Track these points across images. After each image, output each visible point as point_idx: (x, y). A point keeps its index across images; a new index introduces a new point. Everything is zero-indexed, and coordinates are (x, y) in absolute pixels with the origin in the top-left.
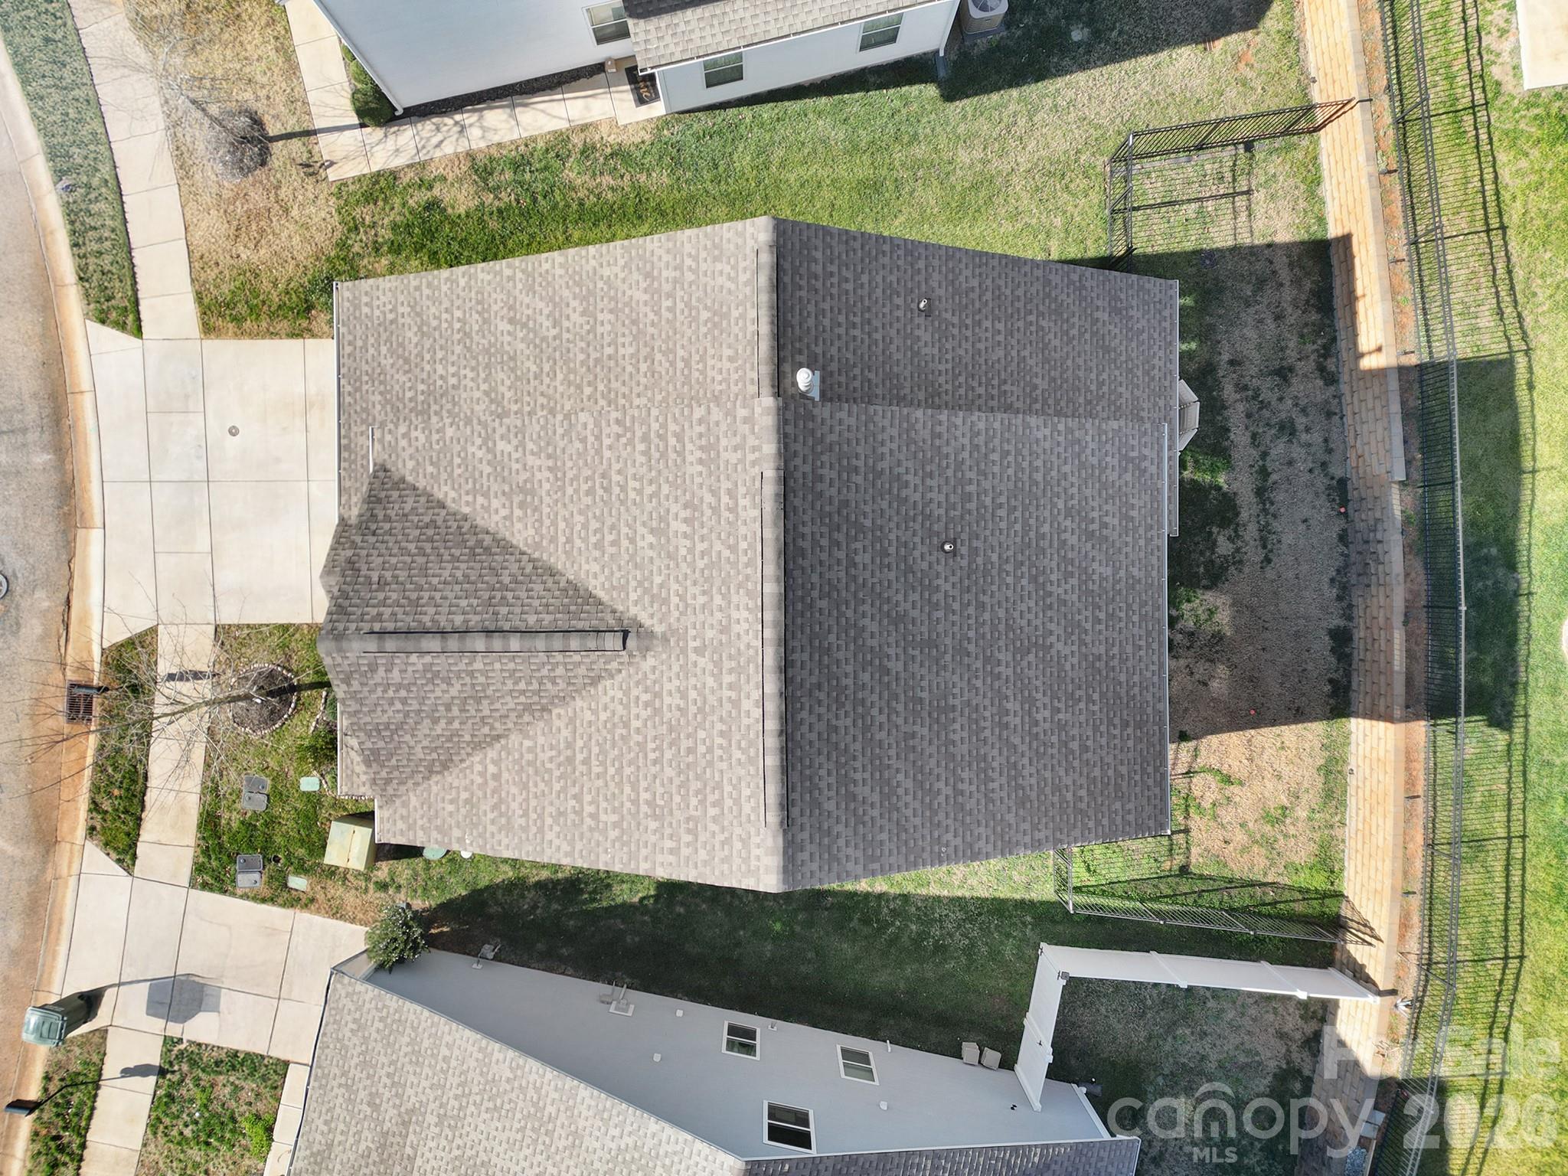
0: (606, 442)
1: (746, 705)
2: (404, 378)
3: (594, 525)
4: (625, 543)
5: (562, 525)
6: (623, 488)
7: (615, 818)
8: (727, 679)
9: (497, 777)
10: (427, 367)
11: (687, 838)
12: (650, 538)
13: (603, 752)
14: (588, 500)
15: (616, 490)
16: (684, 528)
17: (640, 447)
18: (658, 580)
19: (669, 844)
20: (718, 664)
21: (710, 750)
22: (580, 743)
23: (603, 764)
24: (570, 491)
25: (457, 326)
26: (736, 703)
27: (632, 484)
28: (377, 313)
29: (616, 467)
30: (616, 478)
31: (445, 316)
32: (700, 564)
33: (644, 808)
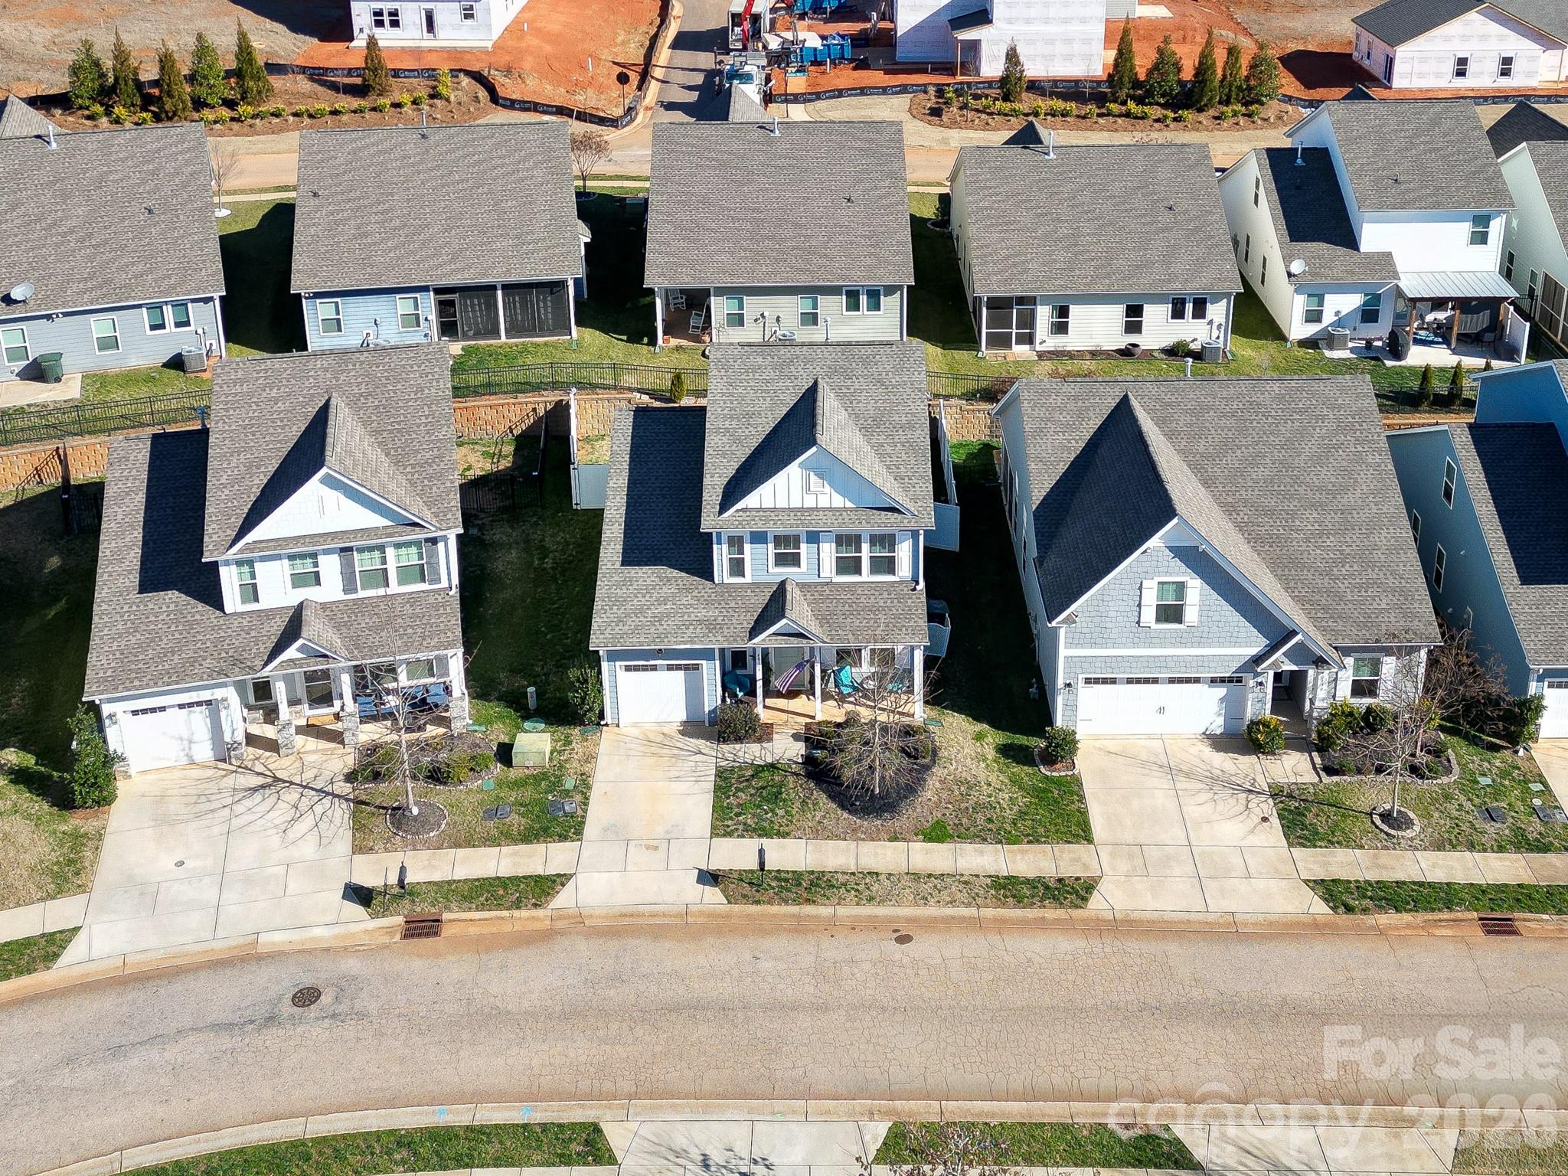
0: (227, 428)
1: (362, 359)
2: (165, 641)
3: (271, 430)
4: (282, 415)
5: (271, 446)
6: (252, 418)
7: (426, 408)
8: (350, 366)
9: (413, 466)
10: (160, 626)
11: (430, 377)
12: (280, 404)
13: (393, 416)
14: (258, 435)
15: (254, 422)
16: (275, 390)
17: (231, 412)
18: (301, 399)
19: (434, 383)
20: (343, 372)
21: (386, 371)
22: (390, 427)
23: (399, 416)
24: (252, 444)
25: (134, 608)
26: (362, 363)
27: (250, 414)
28: (113, 665)
29: (241, 423)
30: (247, 422)
31: (126, 618)
32: (293, 382)
33: (419, 395)
